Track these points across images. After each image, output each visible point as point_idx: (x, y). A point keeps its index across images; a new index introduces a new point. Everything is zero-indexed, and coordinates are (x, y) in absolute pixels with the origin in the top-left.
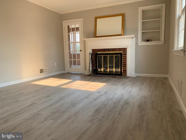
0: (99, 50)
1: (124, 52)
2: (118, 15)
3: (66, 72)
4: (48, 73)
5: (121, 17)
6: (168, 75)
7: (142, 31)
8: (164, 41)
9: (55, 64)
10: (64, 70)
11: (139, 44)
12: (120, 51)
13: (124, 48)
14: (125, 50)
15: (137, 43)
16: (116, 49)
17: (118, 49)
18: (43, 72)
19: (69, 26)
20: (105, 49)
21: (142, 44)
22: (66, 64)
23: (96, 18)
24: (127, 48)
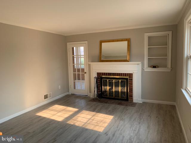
0: (104, 74)
1: (130, 77)
2: (123, 40)
3: (70, 94)
4: (52, 98)
5: (126, 43)
6: (175, 103)
7: (148, 57)
8: (171, 69)
9: (60, 86)
10: (69, 92)
11: (145, 70)
12: (126, 76)
13: (130, 74)
14: (131, 75)
15: (143, 69)
16: (122, 74)
17: (124, 74)
18: (47, 98)
19: (74, 48)
20: (110, 73)
21: (148, 70)
22: (70, 86)
23: (101, 42)
24: (133, 74)
